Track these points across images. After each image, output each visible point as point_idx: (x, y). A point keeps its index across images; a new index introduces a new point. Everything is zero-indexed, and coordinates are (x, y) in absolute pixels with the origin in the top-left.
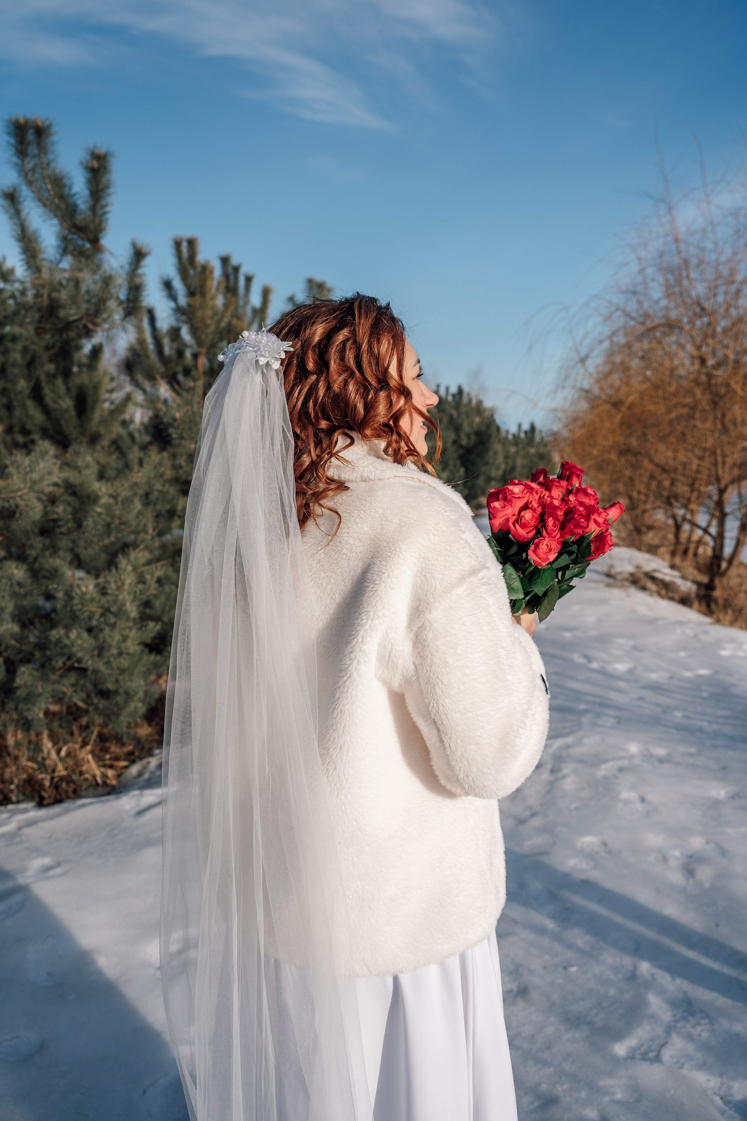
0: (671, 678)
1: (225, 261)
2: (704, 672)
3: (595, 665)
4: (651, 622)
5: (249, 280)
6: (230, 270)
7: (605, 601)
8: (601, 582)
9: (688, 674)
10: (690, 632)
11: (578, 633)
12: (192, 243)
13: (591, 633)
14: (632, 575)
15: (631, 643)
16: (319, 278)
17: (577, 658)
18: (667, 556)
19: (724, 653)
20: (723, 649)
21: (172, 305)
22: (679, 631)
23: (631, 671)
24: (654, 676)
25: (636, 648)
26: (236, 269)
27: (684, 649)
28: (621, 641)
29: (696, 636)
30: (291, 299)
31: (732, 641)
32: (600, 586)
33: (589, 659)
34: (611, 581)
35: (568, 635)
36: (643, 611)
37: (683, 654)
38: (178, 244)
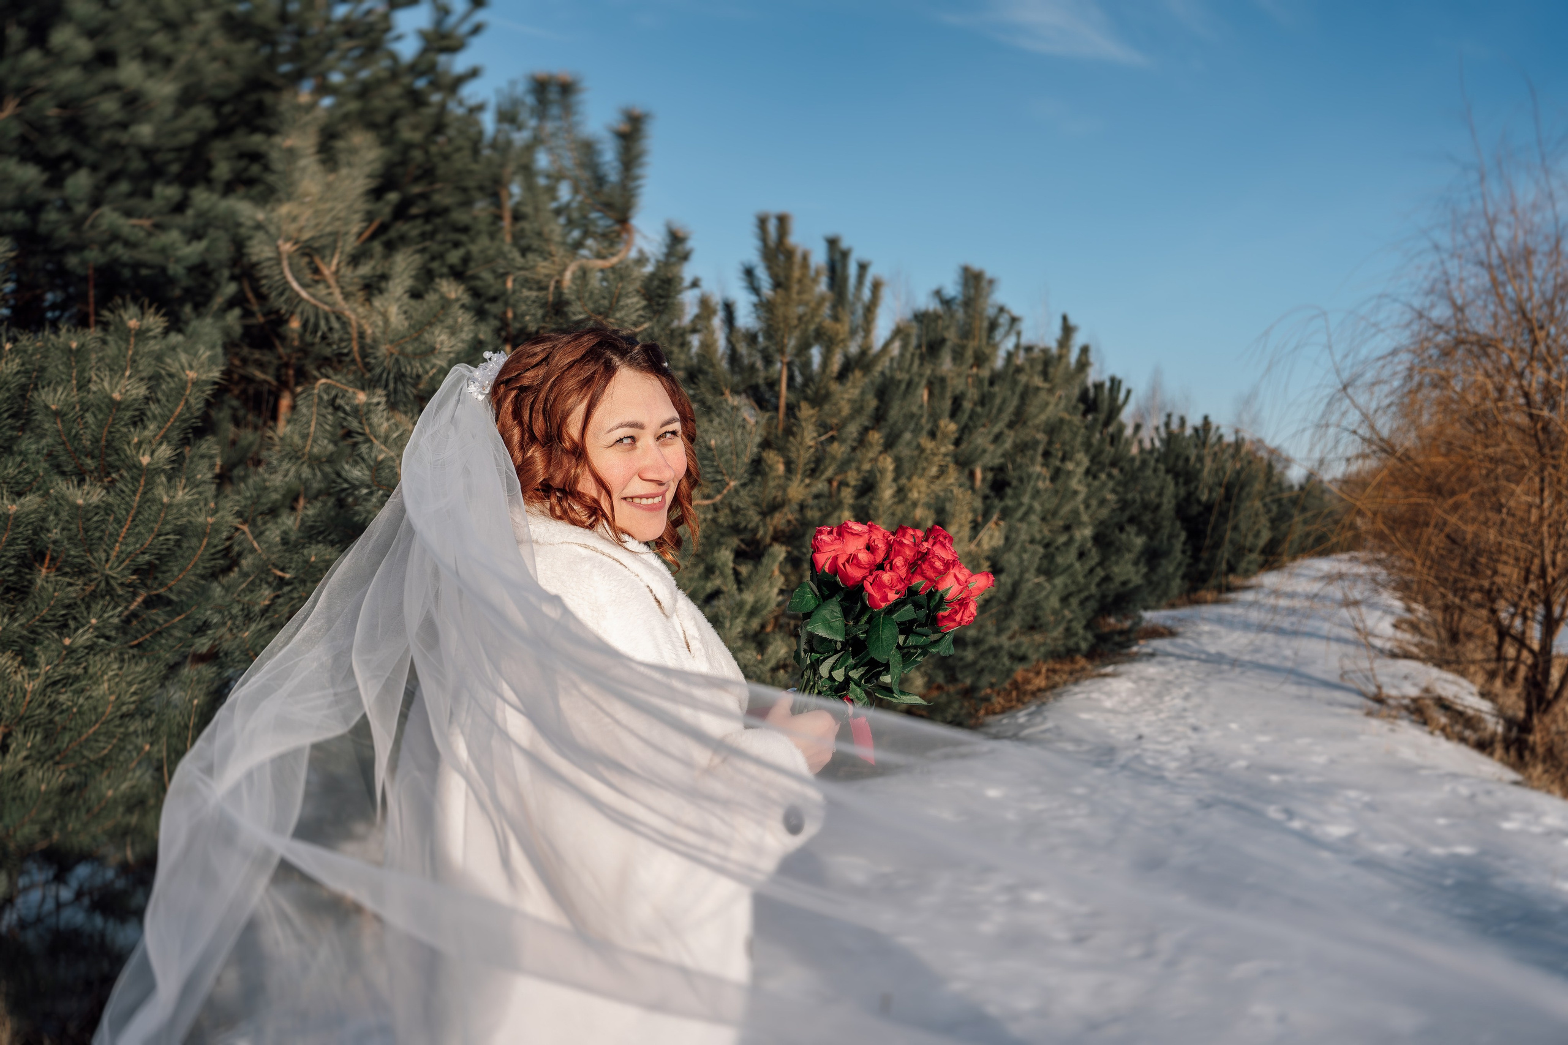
0: (1408, 854)
1: (832, 243)
2: (1464, 850)
3: (1296, 824)
4: (1409, 771)
5: (863, 267)
6: (837, 257)
7: (1352, 735)
8: (1360, 707)
9: (1438, 851)
10: (1464, 791)
11: (1291, 778)
12: (783, 221)
13: (1310, 779)
14: (1415, 700)
15: (1367, 798)
16: (976, 265)
17: (1273, 812)
18: (1481, 678)
19: (1507, 825)
20: (1507, 819)
21: (754, 299)
22: (1447, 788)
23: (1350, 839)
24: (1381, 849)
25: (1371, 807)
26: (845, 255)
27: (1446, 814)
28: (1352, 794)
29: (1473, 797)
30: (938, 293)
31: (1527, 809)
32: (1358, 714)
33: (1290, 814)
34: (1376, 706)
35: (1275, 778)
36: (1407, 754)
37: (1442, 821)
38: (762, 222)
